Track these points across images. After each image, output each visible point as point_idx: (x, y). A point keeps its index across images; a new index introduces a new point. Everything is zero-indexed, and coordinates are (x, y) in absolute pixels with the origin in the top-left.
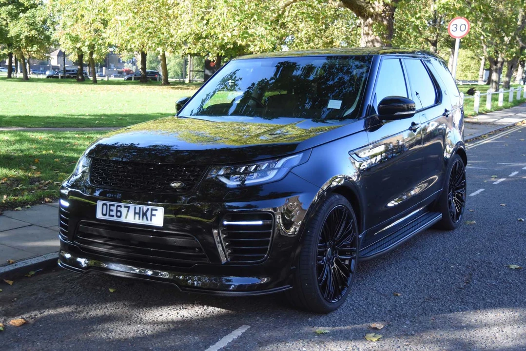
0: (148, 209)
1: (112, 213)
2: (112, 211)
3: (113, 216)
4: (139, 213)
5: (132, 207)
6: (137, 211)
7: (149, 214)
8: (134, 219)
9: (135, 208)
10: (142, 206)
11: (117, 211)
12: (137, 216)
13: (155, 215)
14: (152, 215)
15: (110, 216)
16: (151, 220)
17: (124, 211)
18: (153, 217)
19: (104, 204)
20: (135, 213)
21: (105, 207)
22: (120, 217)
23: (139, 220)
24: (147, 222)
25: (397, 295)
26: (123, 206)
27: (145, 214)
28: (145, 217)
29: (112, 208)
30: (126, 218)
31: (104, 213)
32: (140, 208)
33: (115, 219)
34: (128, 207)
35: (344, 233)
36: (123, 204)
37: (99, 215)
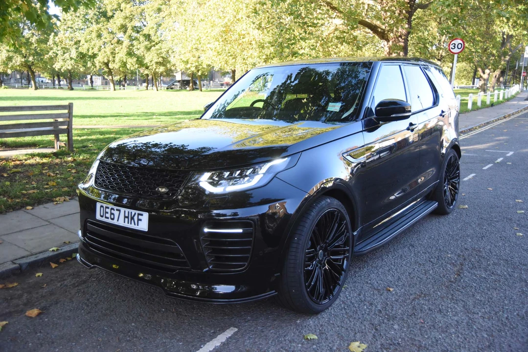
2: (107, 213)
3: (108, 218)
6: (127, 215)
8: (124, 222)
9: (125, 211)
10: (130, 211)
13: (141, 220)
15: (106, 217)
18: (139, 221)
20: (125, 217)
21: (102, 208)
22: (113, 219)
23: (128, 223)
24: (135, 226)
25: (390, 290)
26: (115, 209)
28: (133, 221)
29: (108, 210)
30: (118, 221)
31: (102, 214)
32: (129, 212)
33: (109, 221)
34: (119, 211)
35: (336, 235)
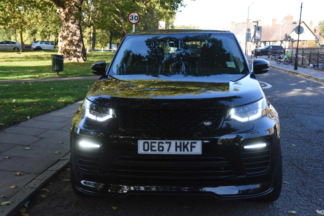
0: (188, 143)
1: (153, 149)
2: (154, 147)
3: (155, 151)
4: (180, 147)
5: (173, 142)
6: (178, 145)
7: (189, 147)
8: (176, 150)
9: (176, 143)
10: (182, 141)
11: (159, 147)
12: (178, 149)
13: (194, 147)
14: (192, 147)
15: (152, 150)
16: (191, 151)
17: (166, 146)
18: (193, 149)
19: (144, 143)
24: (188, 152)
27: (185, 147)
28: (186, 149)
29: (153, 145)
30: (168, 150)
32: (181, 143)
33: (158, 152)
36: (164, 141)
37: (141, 151)
